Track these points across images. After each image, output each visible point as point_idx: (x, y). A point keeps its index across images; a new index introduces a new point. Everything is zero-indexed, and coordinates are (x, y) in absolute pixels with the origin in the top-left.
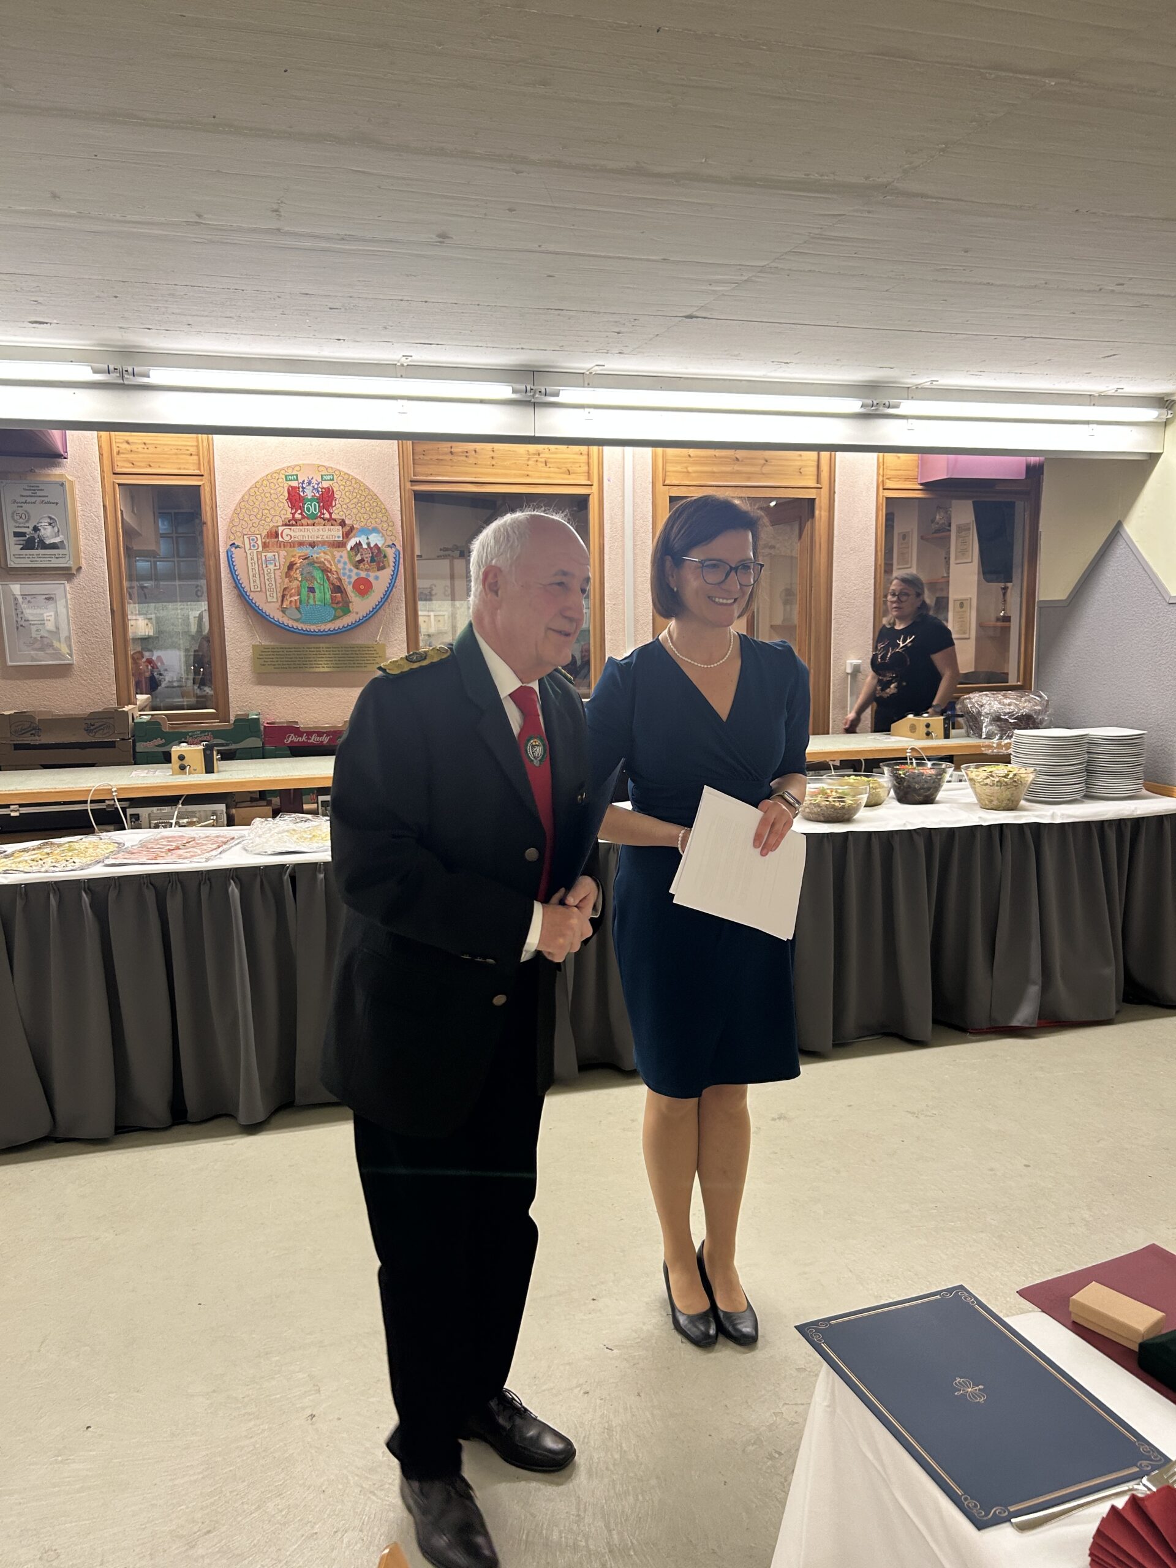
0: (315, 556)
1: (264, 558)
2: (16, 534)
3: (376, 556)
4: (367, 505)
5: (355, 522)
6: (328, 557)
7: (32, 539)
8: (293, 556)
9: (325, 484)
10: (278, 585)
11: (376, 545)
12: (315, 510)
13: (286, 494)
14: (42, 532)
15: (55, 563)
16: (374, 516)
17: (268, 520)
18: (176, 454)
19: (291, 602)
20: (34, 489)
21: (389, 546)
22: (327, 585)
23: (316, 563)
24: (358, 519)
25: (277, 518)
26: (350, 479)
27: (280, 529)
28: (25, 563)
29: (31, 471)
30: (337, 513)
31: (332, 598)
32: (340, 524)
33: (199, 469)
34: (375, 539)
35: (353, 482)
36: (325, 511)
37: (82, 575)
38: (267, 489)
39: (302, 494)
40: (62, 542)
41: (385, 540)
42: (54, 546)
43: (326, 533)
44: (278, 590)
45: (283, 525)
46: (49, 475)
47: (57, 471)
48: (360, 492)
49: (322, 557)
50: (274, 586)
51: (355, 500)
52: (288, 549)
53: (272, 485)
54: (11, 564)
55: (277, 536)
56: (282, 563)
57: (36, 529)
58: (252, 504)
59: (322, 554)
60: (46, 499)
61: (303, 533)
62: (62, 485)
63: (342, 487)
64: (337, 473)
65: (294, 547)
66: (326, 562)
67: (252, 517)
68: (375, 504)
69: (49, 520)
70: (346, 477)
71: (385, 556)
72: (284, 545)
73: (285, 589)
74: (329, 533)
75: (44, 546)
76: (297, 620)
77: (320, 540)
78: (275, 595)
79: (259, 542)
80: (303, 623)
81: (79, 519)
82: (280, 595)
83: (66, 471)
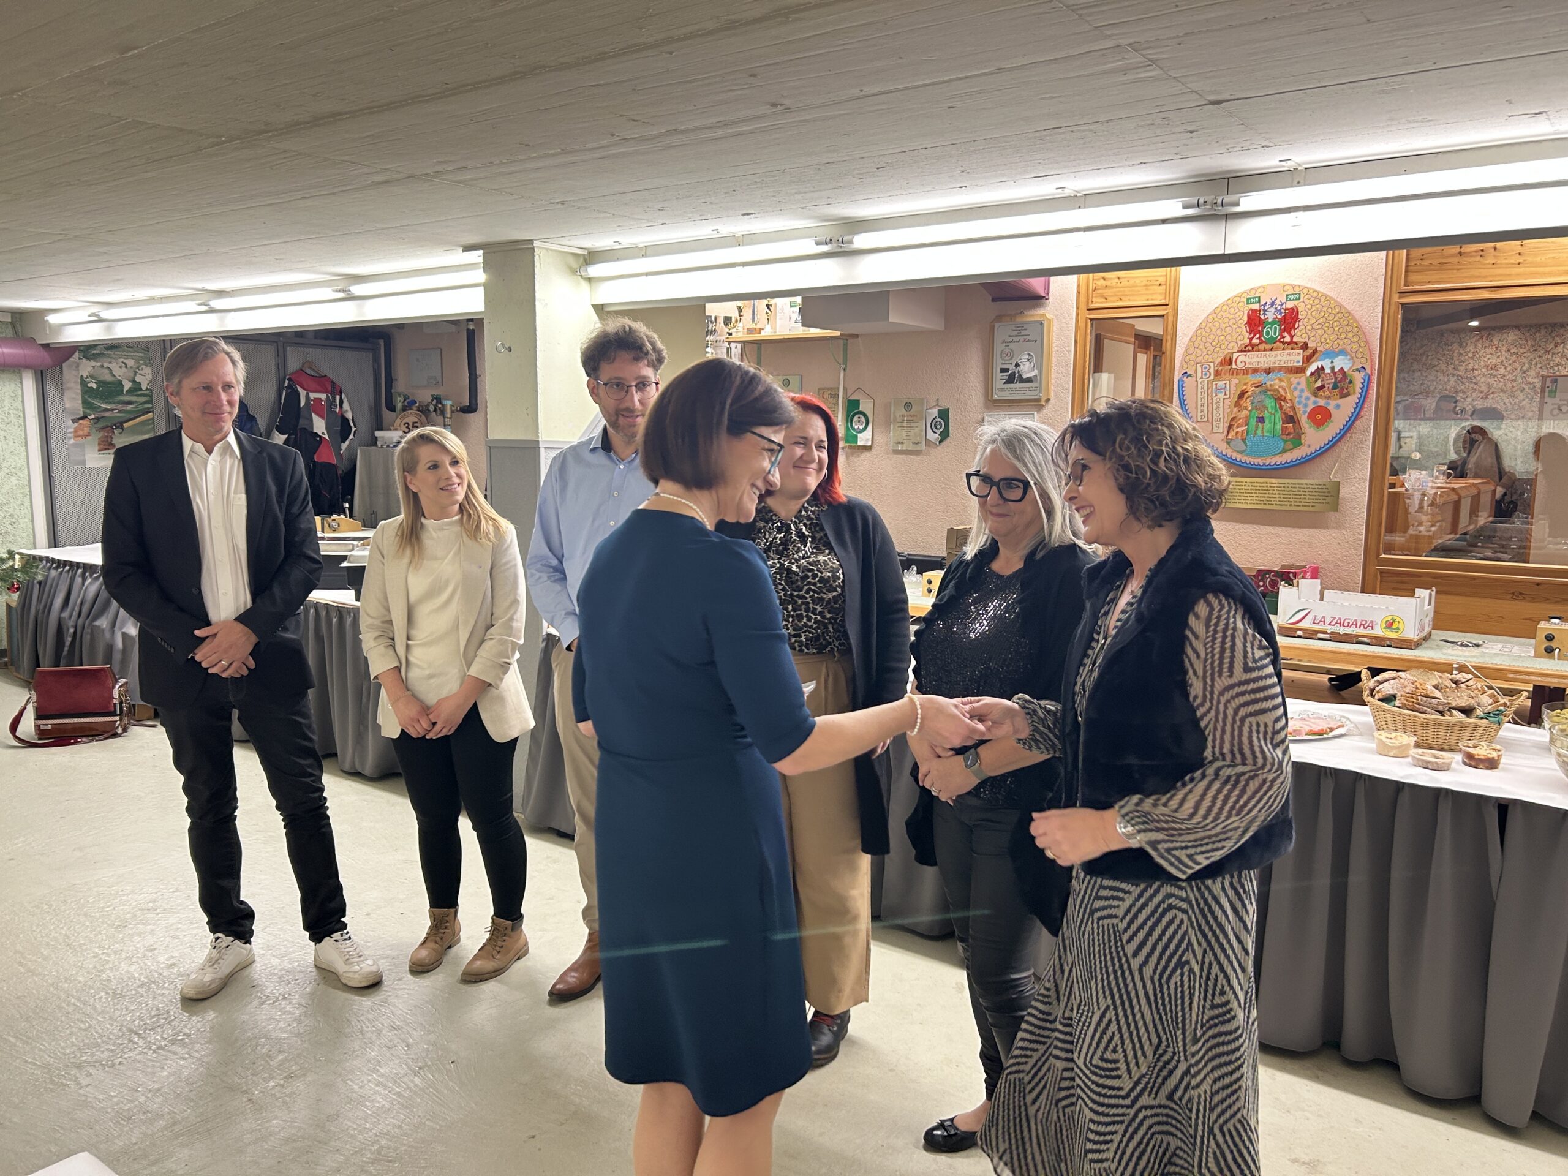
0: (1269, 383)
1: (1214, 387)
2: (1003, 371)
3: (1340, 382)
4: (1336, 324)
5: (1319, 345)
6: (1283, 384)
7: (1014, 373)
8: (1245, 384)
9: (1290, 305)
10: (1226, 415)
11: (1342, 369)
12: (1275, 334)
13: (1245, 319)
14: (1022, 367)
15: (1030, 395)
16: (1343, 336)
17: (1223, 347)
18: (1146, 286)
19: (1237, 433)
20: (1020, 328)
21: (1358, 370)
22: (1279, 414)
23: (1270, 391)
24: (1323, 340)
25: (1232, 344)
26: (1318, 295)
27: (1235, 356)
28: (1006, 395)
29: (1022, 313)
30: (1299, 336)
31: (1283, 429)
32: (1301, 348)
33: (1165, 299)
34: (1341, 363)
35: (1323, 300)
36: (1286, 334)
37: (1050, 405)
38: (1226, 315)
39: (1262, 317)
40: (1036, 376)
41: (1354, 362)
42: (1029, 380)
43: (1285, 358)
44: (1226, 420)
45: (1238, 352)
46: (1032, 315)
47: (1041, 311)
48: (1330, 310)
49: (1277, 384)
50: (1221, 416)
51: (1322, 320)
52: (1241, 376)
53: (1232, 310)
54: (996, 397)
55: (1231, 363)
56: (1232, 392)
57: (1017, 365)
58: (1209, 331)
59: (1277, 381)
60: (1028, 338)
61: (1257, 359)
62: (1042, 324)
63: (1309, 306)
64: (1305, 291)
65: (1247, 374)
66: (1280, 390)
67: (1208, 345)
68: (1346, 323)
69: (1027, 357)
70: (1315, 294)
71: (1351, 382)
72: (1237, 372)
73: (1233, 419)
74: (1288, 358)
75: (1022, 380)
76: (1241, 452)
77: (1276, 365)
78: (1221, 425)
79: (1212, 371)
80: (1249, 455)
81: (1054, 354)
82: (1226, 425)
83: (1048, 311)
